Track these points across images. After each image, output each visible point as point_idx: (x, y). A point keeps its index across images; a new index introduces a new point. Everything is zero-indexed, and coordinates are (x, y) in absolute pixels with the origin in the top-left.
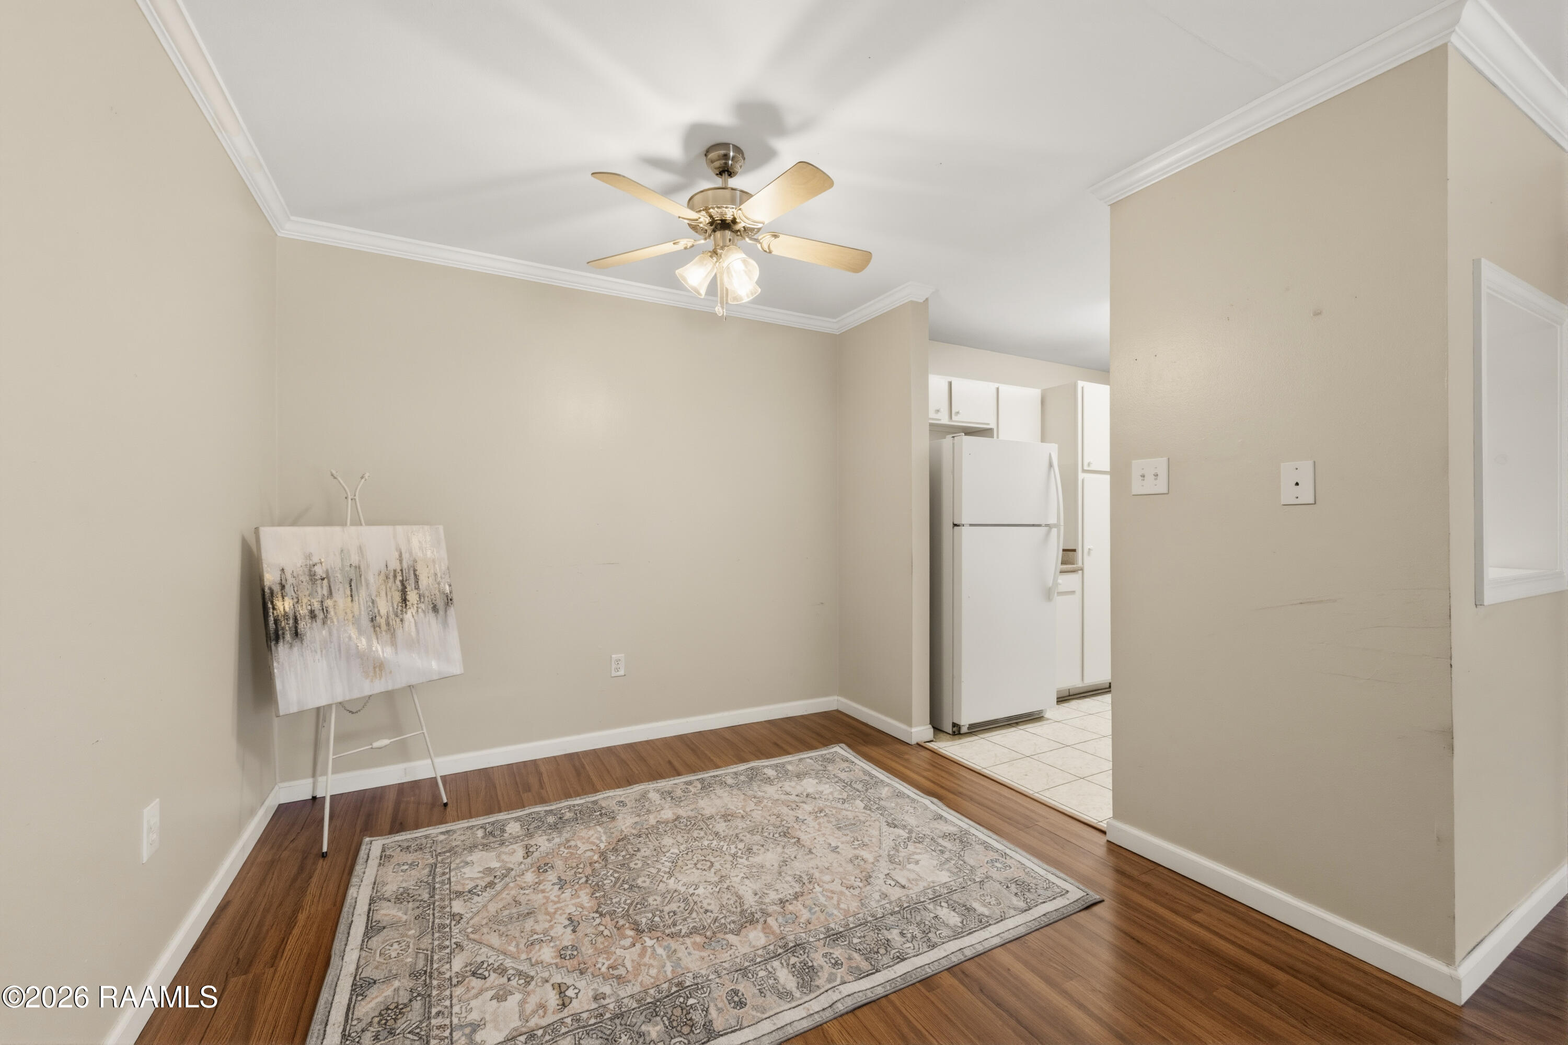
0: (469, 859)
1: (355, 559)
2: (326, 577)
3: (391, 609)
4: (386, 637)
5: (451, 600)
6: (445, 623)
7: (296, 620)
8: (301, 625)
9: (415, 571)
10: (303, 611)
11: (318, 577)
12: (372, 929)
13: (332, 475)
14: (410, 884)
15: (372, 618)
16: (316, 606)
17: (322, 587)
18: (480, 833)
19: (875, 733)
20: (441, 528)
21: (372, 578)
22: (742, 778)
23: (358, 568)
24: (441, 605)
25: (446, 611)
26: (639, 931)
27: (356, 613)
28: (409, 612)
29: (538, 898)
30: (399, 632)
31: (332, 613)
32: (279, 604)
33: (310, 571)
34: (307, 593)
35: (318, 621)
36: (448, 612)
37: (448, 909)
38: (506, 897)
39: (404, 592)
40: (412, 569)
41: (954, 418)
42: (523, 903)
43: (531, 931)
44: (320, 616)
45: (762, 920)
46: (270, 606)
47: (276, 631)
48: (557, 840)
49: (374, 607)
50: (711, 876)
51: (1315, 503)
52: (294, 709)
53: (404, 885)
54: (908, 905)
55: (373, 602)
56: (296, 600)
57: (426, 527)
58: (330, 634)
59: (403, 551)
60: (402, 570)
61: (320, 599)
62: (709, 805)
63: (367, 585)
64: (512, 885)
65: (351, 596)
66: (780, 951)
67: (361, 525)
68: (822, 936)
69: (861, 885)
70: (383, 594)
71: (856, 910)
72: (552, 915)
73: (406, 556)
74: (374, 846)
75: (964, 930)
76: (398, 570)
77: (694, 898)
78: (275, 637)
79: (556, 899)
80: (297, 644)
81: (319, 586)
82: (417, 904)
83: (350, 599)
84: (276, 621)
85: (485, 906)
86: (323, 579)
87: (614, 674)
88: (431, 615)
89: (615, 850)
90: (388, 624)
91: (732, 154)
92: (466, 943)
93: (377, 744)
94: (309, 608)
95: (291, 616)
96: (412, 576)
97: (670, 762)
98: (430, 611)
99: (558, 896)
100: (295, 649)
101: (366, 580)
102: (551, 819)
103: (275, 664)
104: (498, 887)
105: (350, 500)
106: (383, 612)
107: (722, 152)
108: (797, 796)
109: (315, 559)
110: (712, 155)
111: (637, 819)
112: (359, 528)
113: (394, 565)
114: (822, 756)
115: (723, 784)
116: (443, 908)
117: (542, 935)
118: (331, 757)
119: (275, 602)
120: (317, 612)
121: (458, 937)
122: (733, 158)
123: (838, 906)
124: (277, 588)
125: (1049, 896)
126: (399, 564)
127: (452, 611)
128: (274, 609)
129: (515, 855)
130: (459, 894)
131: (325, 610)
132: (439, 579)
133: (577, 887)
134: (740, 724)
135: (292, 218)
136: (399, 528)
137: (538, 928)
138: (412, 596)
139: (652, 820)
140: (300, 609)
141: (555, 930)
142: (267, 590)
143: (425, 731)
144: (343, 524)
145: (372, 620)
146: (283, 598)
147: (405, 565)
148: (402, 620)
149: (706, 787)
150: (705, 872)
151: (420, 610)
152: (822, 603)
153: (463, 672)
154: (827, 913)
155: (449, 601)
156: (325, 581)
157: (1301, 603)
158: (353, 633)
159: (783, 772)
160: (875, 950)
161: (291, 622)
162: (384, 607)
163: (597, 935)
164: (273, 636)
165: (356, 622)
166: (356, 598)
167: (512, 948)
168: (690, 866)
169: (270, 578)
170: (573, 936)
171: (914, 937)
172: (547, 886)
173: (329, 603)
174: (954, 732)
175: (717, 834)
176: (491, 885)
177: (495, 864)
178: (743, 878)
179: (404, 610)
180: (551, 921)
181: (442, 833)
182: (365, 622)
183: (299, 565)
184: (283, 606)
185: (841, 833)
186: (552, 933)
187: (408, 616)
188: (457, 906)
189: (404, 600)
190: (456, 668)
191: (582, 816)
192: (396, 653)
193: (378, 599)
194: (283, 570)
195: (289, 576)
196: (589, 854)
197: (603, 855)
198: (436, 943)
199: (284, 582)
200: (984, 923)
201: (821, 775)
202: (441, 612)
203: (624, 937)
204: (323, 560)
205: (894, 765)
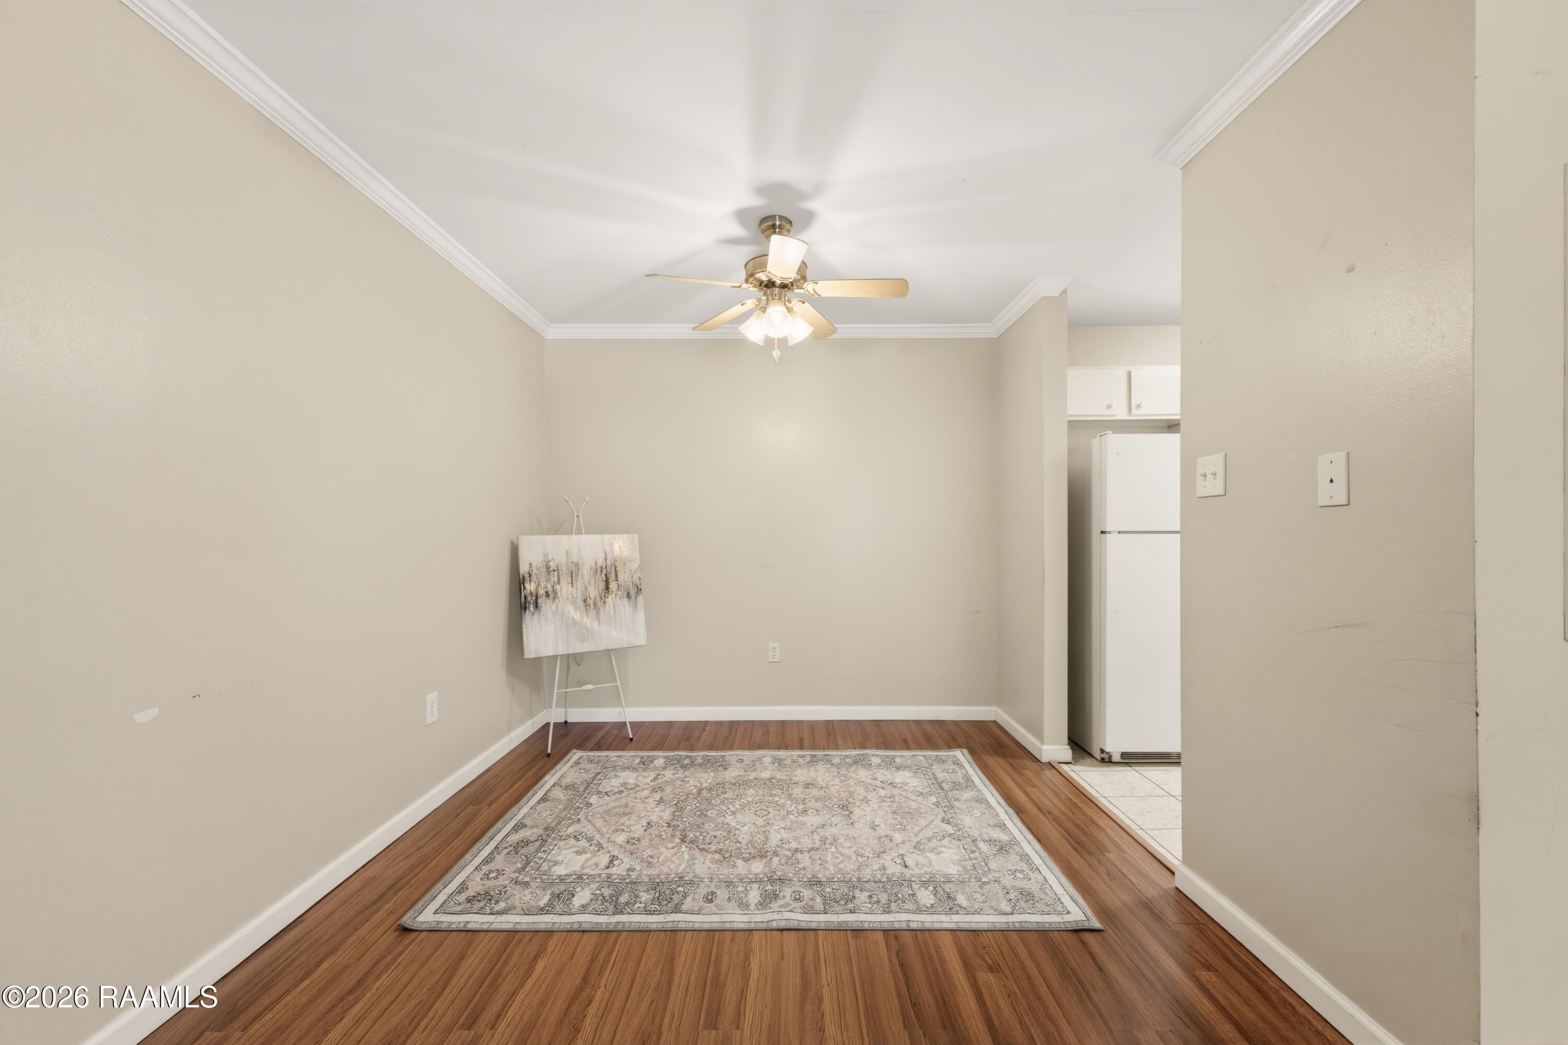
0: (619, 774)
1: (575, 558)
2: (557, 569)
3: (597, 594)
4: (592, 612)
5: (640, 590)
6: (636, 604)
7: (537, 598)
8: (540, 601)
9: (616, 567)
10: (541, 592)
11: (551, 569)
12: (544, 799)
13: (566, 500)
14: (578, 781)
15: (585, 600)
16: (550, 588)
17: (553, 577)
18: (637, 761)
19: (1014, 747)
20: (636, 536)
21: (586, 572)
22: (848, 760)
23: (577, 564)
24: (633, 593)
25: (636, 598)
26: (683, 840)
27: (575, 595)
28: (610, 596)
29: (641, 806)
30: (602, 611)
31: (559, 594)
32: (527, 585)
33: (547, 565)
34: (544, 580)
35: (550, 598)
36: (638, 599)
37: (587, 800)
38: (623, 801)
39: (607, 582)
40: (613, 566)
41: (1134, 411)
42: (630, 807)
43: (622, 824)
44: (552, 596)
45: (769, 858)
46: (522, 588)
47: (525, 603)
48: (679, 775)
49: (586, 592)
50: (760, 822)
51: (1349, 505)
52: (533, 656)
53: (575, 781)
54: (896, 879)
55: (586, 588)
56: (537, 584)
57: (625, 536)
58: (557, 608)
59: (608, 553)
60: (606, 566)
61: (552, 585)
62: (801, 775)
63: (582, 576)
64: (632, 795)
65: (572, 583)
66: (766, 879)
67: (582, 534)
68: (805, 879)
69: (871, 856)
70: (593, 583)
71: (849, 871)
72: (640, 817)
73: (609, 556)
74: (576, 755)
75: (928, 910)
76: (604, 567)
77: (737, 832)
78: (524, 608)
79: (650, 810)
80: (537, 613)
81: (552, 576)
82: (574, 792)
83: (571, 585)
84: (525, 597)
85: (607, 804)
86: (554, 571)
87: (771, 660)
88: (626, 600)
89: (710, 790)
90: (595, 604)
91: (778, 223)
92: (583, 820)
93: (585, 688)
94: (545, 589)
95: (534, 592)
96: (613, 571)
97: (802, 739)
98: (625, 597)
99: (652, 808)
100: (536, 616)
101: (582, 573)
102: (686, 761)
103: (524, 625)
104: (623, 795)
105: (575, 517)
106: (592, 596)
107: (770, 223)
108: (881, 782)
109: (550, 558)
110: (765, 225)
111: (742, 773)
112: (580, 536)
113: (601, 562)
114: (937, 756)
115: (829, 762)
116: (586, 798)
117: (626, 827)
118: (556, 691)
119: (526, 585)
120: (550, 593)
121: (581, 816)
122: (780, 226)
123: (836, 865)
124: (527, 576)
125: (1044, 910)
126: (604, 562)
127: (641, 598)
128: (524, 589)
129: (647, 778)
130: (599, 792)
131: (555, 592)
132: (632, 574)
133: (668, 805)
134: (887, 719)
135: (552, 325)
136: (606, 537)
137: (627, 823)
138: (613, 586)
139: (752, 776)
140: (539, 590)
141: (636, 826)
142: (521, 576)
143: (619, 683)
144: (570, 533)
145: (585, 601)
146: (530, 583)
147: (609, 563)
148: (605, 602)
149: (814, 760)
150: (758, 818)
151: (618, 596)
152: (978, 612)
153: (646, 644)
154: (825, 867)
155: (639, 590)
156: (556, 572)
157: (1337, 627)
158: (571, 609)
159: (889, 763)
160: (838, 900)
161: (534, 598)
162: (593, 592)
163: (657, 836)
164: (523, 607)
165: (574, 603)
166: (575, 585)
167: (605, 830)
168: (751, 811)
169: (524, 569)
170: (642, 833)
171: (878, 902)
172: (651, 800)
173: (558, 587)
174: (1103, 759)
175: (790, 795)
176: (621, 792)
177: (631, 781)
178: (782, 828)
179: (607, 595)
180: (637, 821)
181: (616, 756)
182: (580, 603)
183: (540, 561)
184: (530, 587)
185: (892, 816)
186: (632, 828)
187: (609, 600)
188: (593, 800)
189: (607, 588)
190: (642, 640)
191: (707, 764)
192: (599, 625)
193: (589, 587)
194: (531, 564)
195: (534, 568)
196: (693, 788)
197: (700, 791)
198: (569, 815)
199: (531, 573)
200: (954, 909)
201: (917, 770)
202: (633, 598)
203: (672, 842)
204: (555, 558)
205: (1004, 776)
